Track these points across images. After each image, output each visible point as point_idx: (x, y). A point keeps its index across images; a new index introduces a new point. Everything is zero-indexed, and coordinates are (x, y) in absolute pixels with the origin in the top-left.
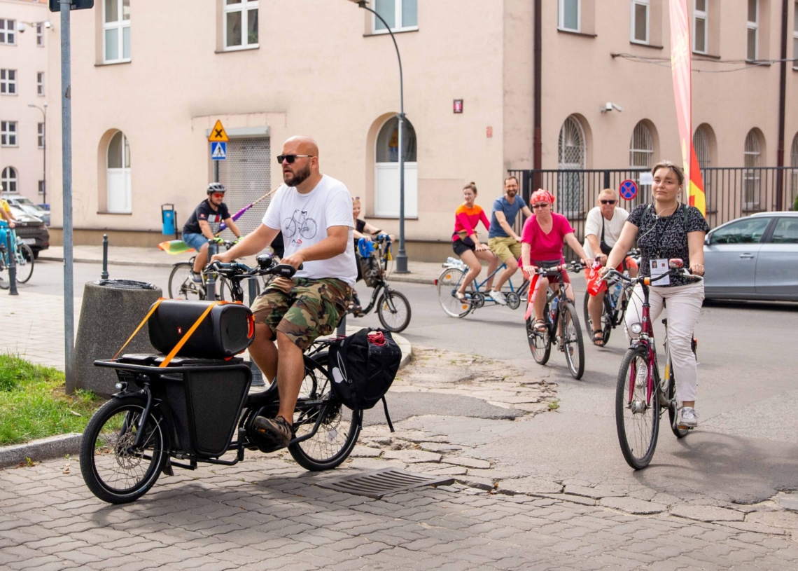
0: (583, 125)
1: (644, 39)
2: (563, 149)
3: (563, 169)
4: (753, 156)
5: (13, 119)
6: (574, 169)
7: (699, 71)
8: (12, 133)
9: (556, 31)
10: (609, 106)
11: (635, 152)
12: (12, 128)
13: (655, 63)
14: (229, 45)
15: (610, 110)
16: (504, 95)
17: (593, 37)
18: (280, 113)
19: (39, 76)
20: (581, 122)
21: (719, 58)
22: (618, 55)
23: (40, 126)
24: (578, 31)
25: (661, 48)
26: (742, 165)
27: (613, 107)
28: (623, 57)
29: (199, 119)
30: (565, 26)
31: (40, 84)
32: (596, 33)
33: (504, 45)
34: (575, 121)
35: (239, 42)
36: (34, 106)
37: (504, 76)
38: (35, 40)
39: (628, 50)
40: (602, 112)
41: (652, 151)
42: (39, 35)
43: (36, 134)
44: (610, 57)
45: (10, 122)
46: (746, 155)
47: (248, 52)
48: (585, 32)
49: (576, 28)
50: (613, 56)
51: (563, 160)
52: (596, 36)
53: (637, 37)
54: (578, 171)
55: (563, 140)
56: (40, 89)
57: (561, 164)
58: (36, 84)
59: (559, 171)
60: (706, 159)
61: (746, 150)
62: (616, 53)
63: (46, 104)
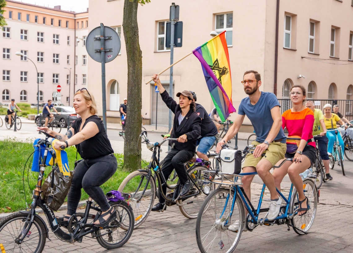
0: (291, 83)
1: (312, 51)
2: (284, 91)
3: (283, 99)
4: (350, 95)
5: (57, 73)
6: (286, 99)
7: (334, 64)
8: (57, 78)
9: (283, 48)
10: (300, 76)
11: (308, 93)
12: (57, 76)
13: (318, 60)
14: (159, 49)
15: (301, 77)
16: (264, 71)
17: (295, 50)
18: (178, 75)
19: (68, 57)
20: (290, 82)
21: (339, 59)
22: (304, 57)
23: (68, 76)
24: (290, 48)
25: (319, 55)
26: (345, 99)
27: (302, 76)
28: (306, 58)
29: (147, 77)
30: (285, 46)
31: (68, 60)
32: (297, 49)
33: (265, 53)
34: (288, 81)
35: (163, 49)
36: (66, 68)
37: (264, 64)
38: (67, 43)
39: (307, 55)
40: (298, 78)
41: (314, 93)
42: (68, 41)
43: (66, 79)
44: (301, 58)
45: (56, 74)
46: (347, 95)
47: (167, 53)
48: (292, 49)
49: (289, 47)
50: (302, 58)
51: (283, 96)
52: (296, 50)
53: (310, 51)
54: (288, 100)
55: (284, 88)
56: (68, 62)
57: (283, 97)
58: (66, 60)
59: (282, 100)
60: (333, 96)
61: (347, 93)
62: (303, 56)
63: (71, 67)
